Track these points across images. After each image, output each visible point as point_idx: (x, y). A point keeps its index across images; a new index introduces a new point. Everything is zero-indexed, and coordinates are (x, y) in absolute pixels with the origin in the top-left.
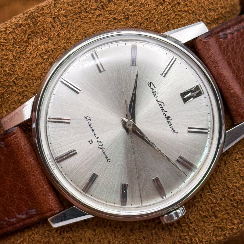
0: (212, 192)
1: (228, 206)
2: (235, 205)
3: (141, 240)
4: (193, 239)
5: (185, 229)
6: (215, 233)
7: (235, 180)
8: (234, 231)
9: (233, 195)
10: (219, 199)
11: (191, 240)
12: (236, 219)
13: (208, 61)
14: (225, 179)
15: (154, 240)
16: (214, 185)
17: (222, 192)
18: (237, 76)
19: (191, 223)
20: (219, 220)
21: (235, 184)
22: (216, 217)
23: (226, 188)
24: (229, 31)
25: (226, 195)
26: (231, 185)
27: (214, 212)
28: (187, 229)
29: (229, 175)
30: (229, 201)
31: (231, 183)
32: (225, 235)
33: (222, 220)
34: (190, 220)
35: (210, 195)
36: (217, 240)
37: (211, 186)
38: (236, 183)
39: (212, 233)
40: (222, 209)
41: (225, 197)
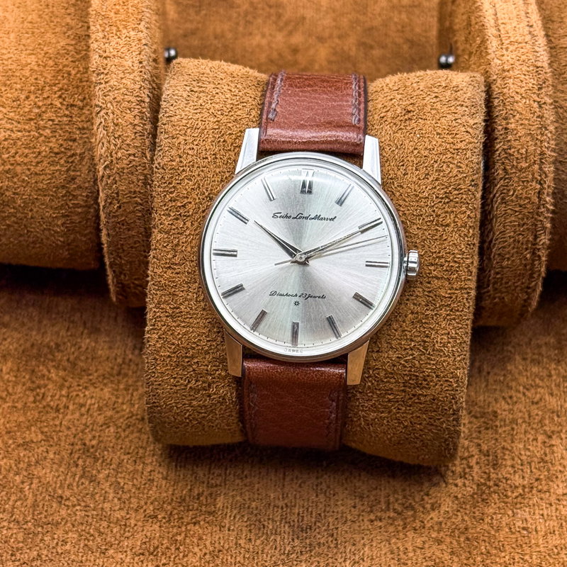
0: (421, 215)
1: (444, 208)
2: (447, 200)
3: (427, 309)
4: (455, 259)
5: (442, 262)
6: (462, 235)
7: (424, 187)
8: (471, 215)
9: (437, 197)
10: (432, 213)
11: (456, 262)
12: (461, 207)
13: (285, 146)
14: (417, 196)
15: (434, 297)
16: (416, 210)
17: (427, 206)
18: (317, 126)
19: (439, 253)
20: (452, 225)
21: (427, 189)
22: (448, 225)
23: (426, 200)
24: (273, 106)
25: (432, 204)
26: (426, 194)
27: (442, 225)
28: (443, 260)
29: (415, 190)
30: (440, 204)
31: (424, 192)
32: (470, 227)
33: (454, 222)
34: (435, 252)
35: (424, 219)
36: (471, 237)
37: (415, 213)
38: (426, 188)
39: (461, 239)
40: (444, 215)
41: (433, 206)
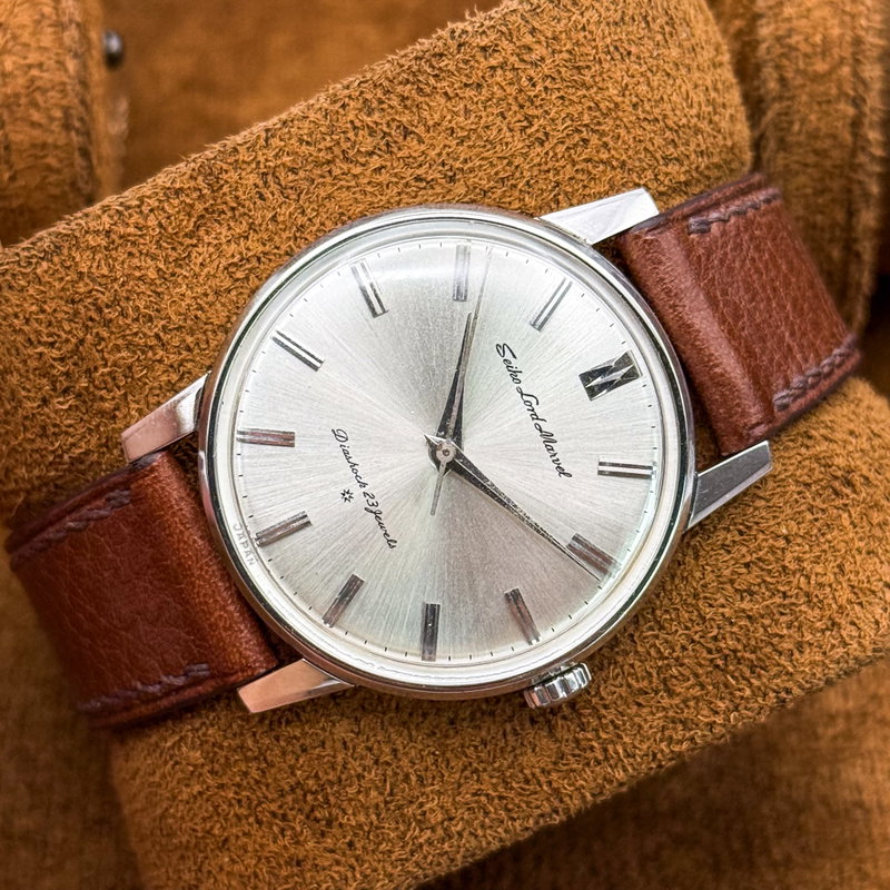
0: (662, 628)
1: (701, 665)
2: (720, 662)
3: (476, 747)
4: (610, 747)
5: (589, 723)
6: (667, 733)
7: (722, 601)
8: (717, 730)
9: (715, 638)
10: (678, 648)
11: (606, 750)
12: (722, 699)
13: (655, 291)
14: (696, 596)
15: (509, 749)
16: (667, 611)
17: (687, 628)
18: (730, 332)
19: (606, 707)
20: (677, 701)
21: (721, 610)
22: (671, 693)
23: (699, 620)
24: (714, 215)
25: (696, 637)
26: (709, 612)
27: (665, 682)
28: (594, 722)
29: (705, 586)
30: (705, 654)
31: (711, 606)
32: (692, 739)
33: (685, 701)
34: (602, 699)
35: (657, 637)
36: (672, 752)
37: (658, 612)
38: (723, 606)
39: (659, 735)
40: (687, 672)
41: (693, 641)
